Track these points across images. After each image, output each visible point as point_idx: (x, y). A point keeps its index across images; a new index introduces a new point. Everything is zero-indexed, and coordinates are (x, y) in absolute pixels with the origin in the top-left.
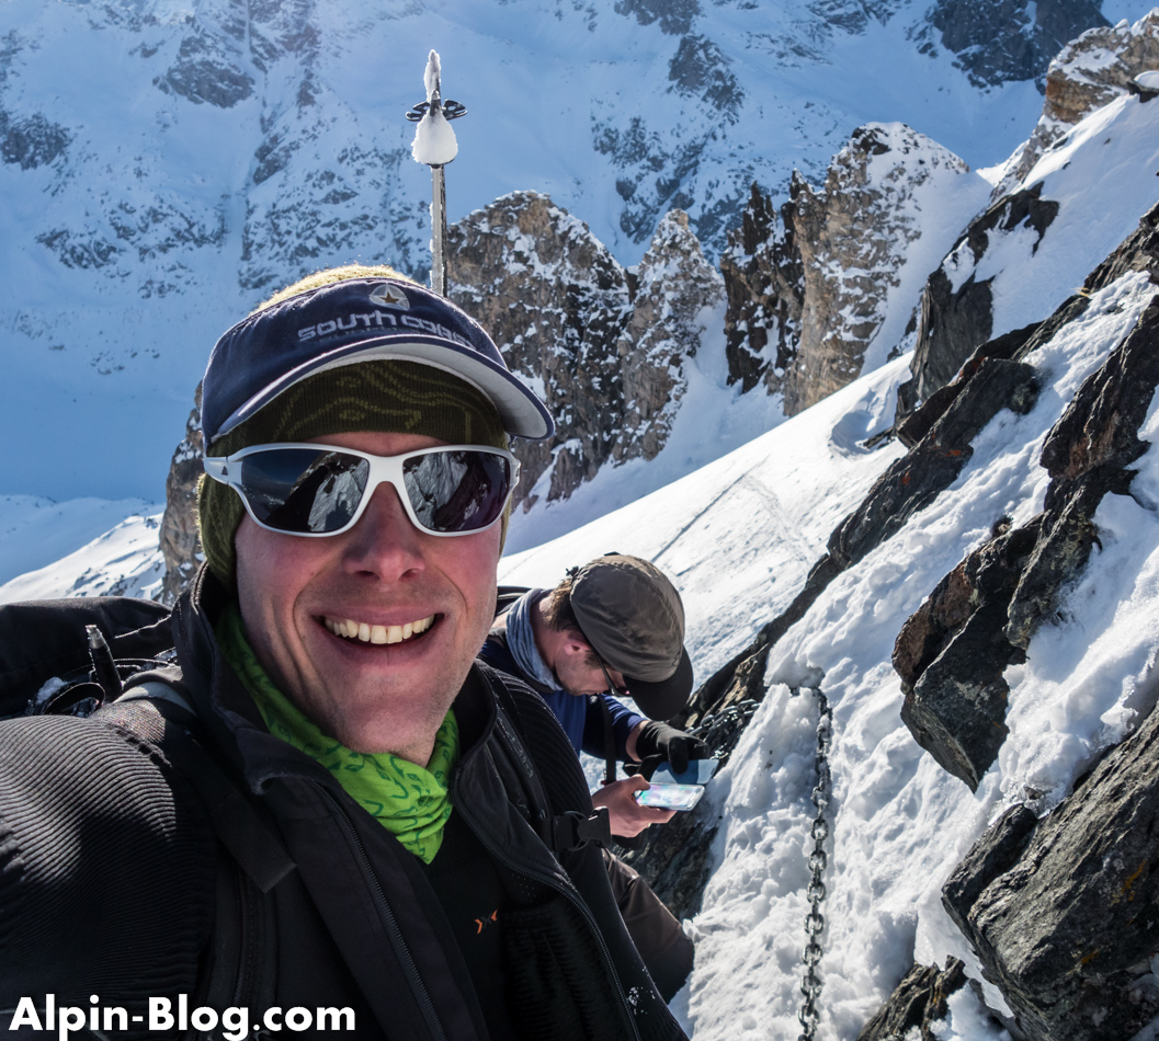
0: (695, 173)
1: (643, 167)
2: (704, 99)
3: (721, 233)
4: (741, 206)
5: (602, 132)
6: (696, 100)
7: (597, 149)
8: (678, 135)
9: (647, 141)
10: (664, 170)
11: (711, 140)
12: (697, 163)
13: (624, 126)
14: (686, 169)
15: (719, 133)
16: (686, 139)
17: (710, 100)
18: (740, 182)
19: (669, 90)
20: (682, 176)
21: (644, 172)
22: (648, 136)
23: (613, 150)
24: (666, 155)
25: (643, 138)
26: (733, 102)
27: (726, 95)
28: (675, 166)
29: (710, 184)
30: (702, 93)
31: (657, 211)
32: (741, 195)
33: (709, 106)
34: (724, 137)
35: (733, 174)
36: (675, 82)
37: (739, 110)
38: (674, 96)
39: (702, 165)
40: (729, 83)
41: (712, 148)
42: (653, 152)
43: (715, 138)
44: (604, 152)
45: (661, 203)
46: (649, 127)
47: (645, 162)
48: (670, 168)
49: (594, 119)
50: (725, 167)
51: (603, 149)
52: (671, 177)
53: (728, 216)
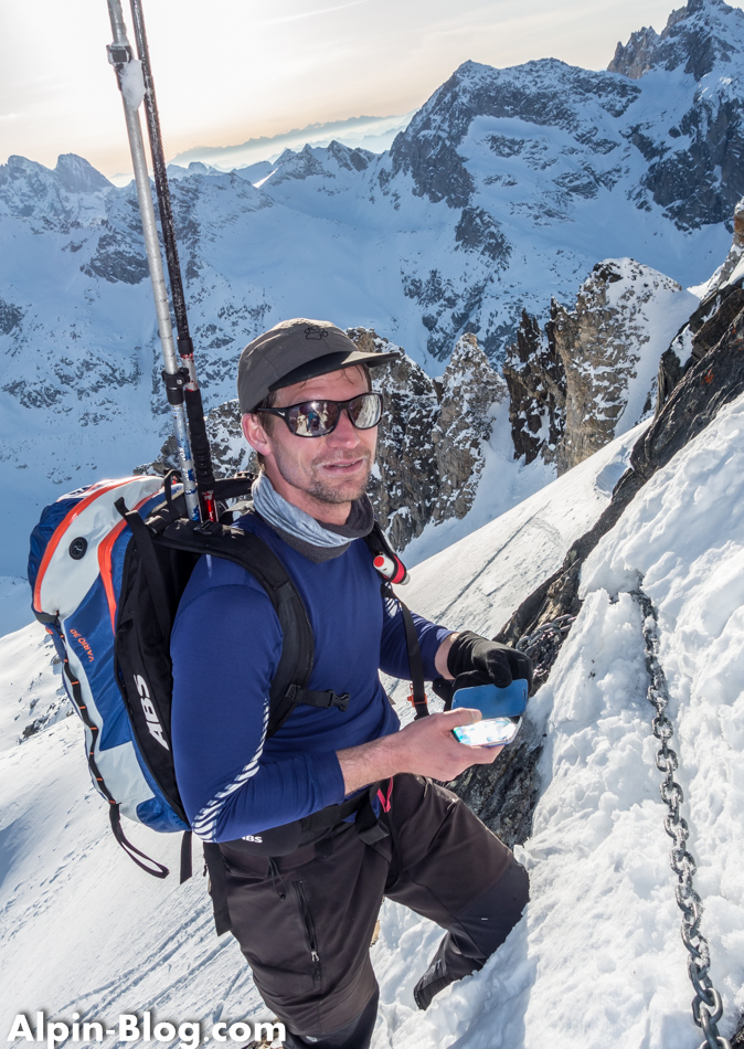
0: (480, 307)
1: (441, 306)
2: (482, 253)
3: (501, 349)
4: (515, 329)
5: (409, 282)
6: (477, 254)
7: (406, 295)
8: (465, 281)
9: (443, 287)
10: (457, 307)
11: (489, 283)
12: (481, 300)
13: (425, 277)
14: (473, 305)
15: (495, 277)
16: (471, 283)
17: (487, 253)
18: (513, 311)
19: (456, 248)
20: (470, 310)
21: (442, 309)
22: (443, 283)
23: (419, 295)
24: (457, 296)
25: (440, 284)
26: (504, 254)
27: (498, 249)
28: (465, 304)
29: (491, 314)
30: (481, 249)
31: (454, 337)
32: (514, 321)
33: (486, 258)
34: (499, 280)
35: (507, 306)
36: (460, 243)
37: (509, 260)
38: (460, 252)
39: (484, 301)
40: (500, 240)
41: (491, 288)
42: (448, 294)
43: (492, 281)
44: (412, 297)
45: (456, 331)
46: (444, 276)
47: (442, 302)
48: (461, 304)
49: (403, 273)
50: (501, 301)
51: (411, 294)
52: (462, 311)
53: (506, 337)
